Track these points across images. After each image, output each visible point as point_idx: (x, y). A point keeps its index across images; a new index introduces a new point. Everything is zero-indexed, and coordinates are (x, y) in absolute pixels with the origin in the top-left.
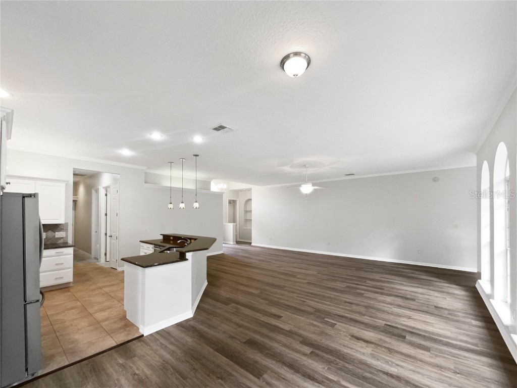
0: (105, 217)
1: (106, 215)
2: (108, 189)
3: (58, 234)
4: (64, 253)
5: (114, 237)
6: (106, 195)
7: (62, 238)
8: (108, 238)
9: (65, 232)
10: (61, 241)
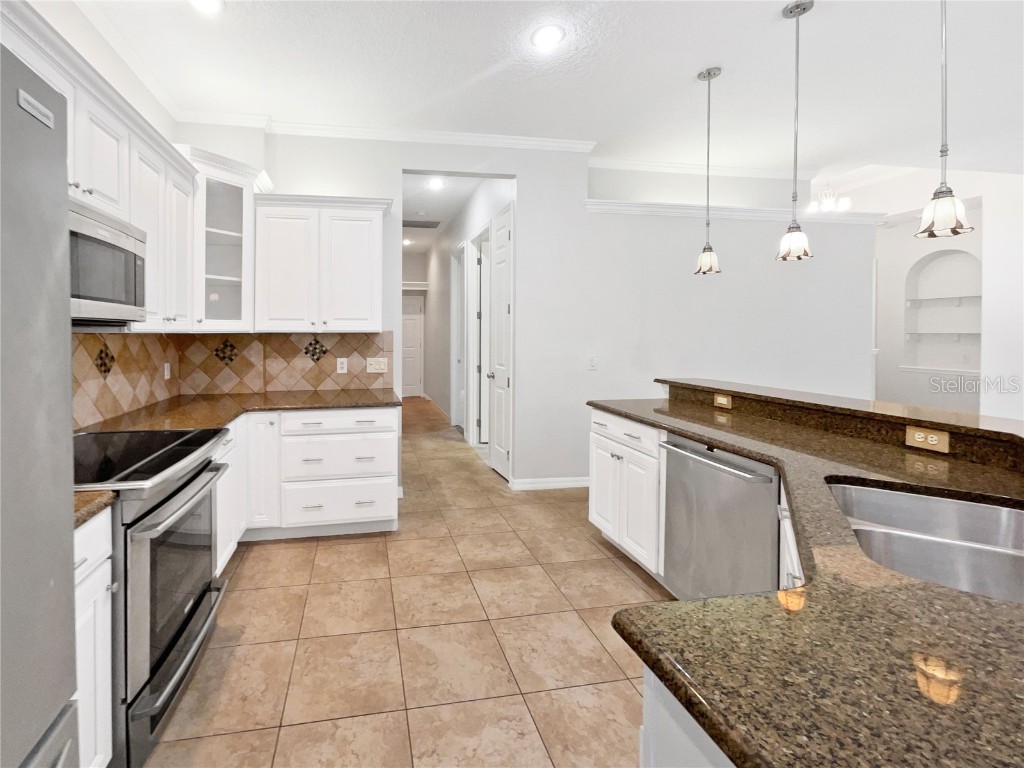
0: (477, 321)
1: (479, 316)
2: (484, 244)
3: (375, 364)
4: (377, 424)
5: (501, 380)
6: (479, 262)
7: (381, 374)
8: (485, 380)
9: (385, 360)
10: (378, 384)
